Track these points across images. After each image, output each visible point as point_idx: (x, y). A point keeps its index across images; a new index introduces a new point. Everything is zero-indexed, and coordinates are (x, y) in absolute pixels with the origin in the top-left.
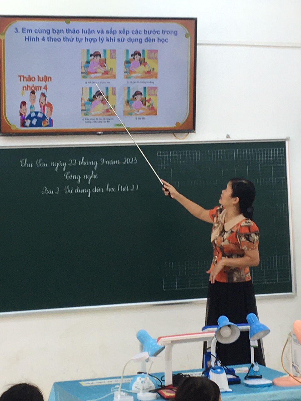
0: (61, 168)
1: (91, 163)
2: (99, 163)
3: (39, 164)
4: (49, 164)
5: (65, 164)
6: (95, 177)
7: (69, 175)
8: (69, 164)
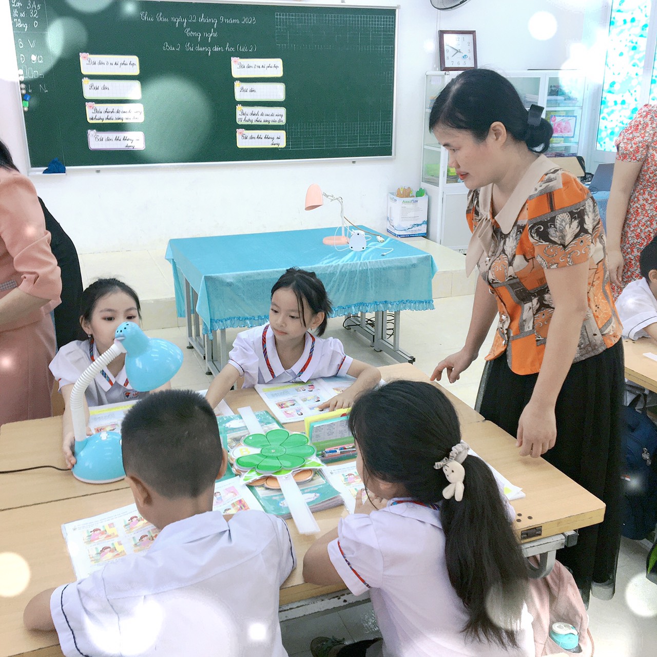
0: (181, 24)
1: (211, 21)
2: (219, 21)
3: (159, 18)
4: (170, 19)
5: (186, 21)
6: (215, 35)
7: (190, 32)
8: (189, 21)
